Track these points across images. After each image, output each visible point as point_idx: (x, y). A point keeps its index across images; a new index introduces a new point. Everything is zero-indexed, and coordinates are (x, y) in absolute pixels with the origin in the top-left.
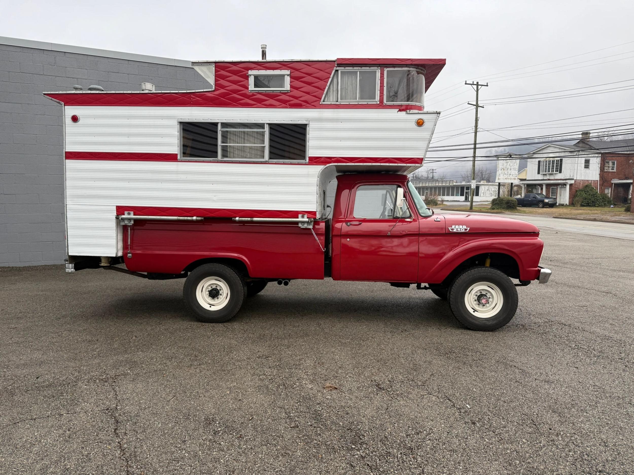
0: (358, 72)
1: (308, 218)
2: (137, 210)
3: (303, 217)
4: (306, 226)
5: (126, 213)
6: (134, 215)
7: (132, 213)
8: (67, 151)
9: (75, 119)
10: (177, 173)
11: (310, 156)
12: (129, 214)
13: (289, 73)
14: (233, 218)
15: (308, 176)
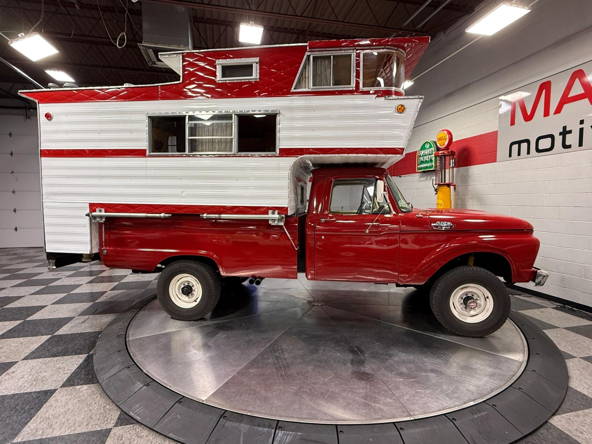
0: (332, 57)
1: (278, 214)
2: (108, 207)
3: (273, 213)
4: (276, 223)
5: (97, 210)
6: (106, 212)
7: (103, 210)
8: (42, 149)
9: (48, 116)
10: (146, 168)
11: (281, 147)
12: (100, 211)
13: (258, 61)
14: (201, 215)
15: (279, 168)
